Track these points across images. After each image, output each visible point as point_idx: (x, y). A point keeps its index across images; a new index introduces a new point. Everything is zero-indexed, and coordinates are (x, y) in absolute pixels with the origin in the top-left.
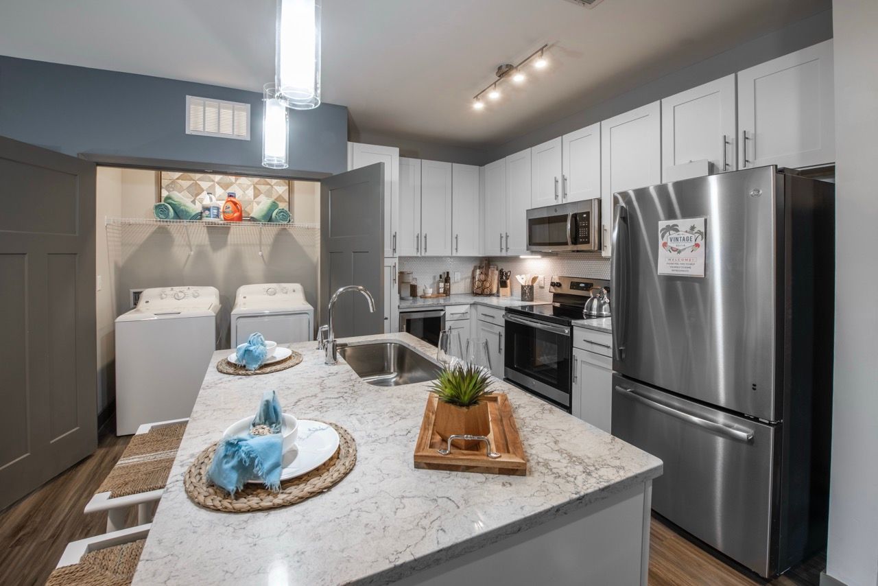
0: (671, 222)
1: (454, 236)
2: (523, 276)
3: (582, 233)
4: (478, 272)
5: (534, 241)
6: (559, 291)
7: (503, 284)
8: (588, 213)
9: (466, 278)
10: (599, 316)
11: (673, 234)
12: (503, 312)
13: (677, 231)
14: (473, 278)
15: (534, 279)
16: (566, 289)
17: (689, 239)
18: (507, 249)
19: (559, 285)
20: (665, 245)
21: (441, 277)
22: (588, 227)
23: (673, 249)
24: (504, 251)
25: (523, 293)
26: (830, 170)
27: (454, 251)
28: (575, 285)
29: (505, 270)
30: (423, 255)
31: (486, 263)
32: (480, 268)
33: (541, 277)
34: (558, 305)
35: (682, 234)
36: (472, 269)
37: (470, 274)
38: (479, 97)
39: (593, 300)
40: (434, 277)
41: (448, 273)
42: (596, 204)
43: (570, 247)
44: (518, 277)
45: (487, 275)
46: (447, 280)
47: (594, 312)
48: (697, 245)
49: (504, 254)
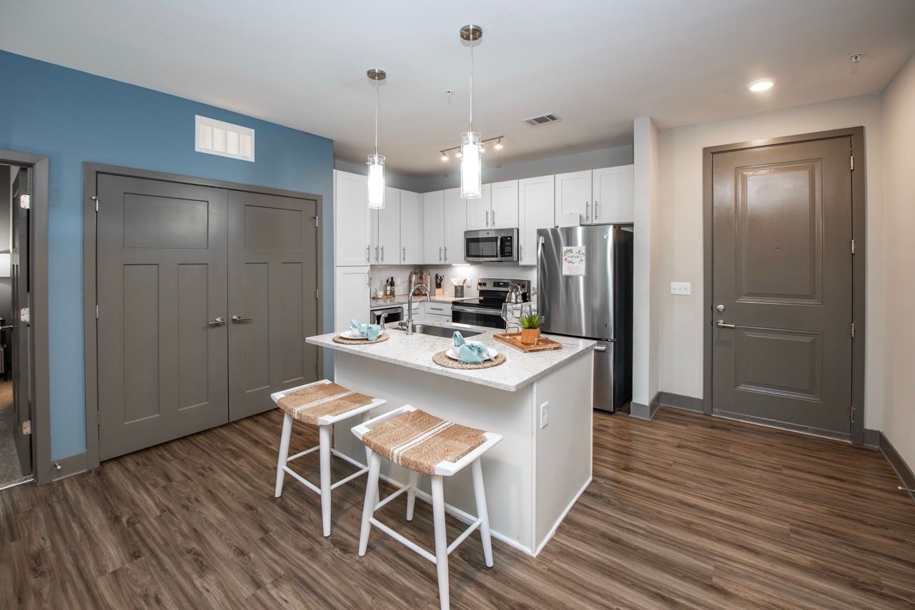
0: (569, 248)
1: (402, 248)
2: (455, 279)
3: (507, 249)
4: (414, 278)
5: (472, 253)
6: (484, 288)
7: (439, 286)
8: (511, 237)
9: (404, 282)
10: (517, 303)
11: (570, 254)
12: (451, 305)
13: (572, 252)
14: (410, 282)
15: (465, 281)
16: (490, 287)
17: (578, 257)
18: (446, 259)
19: (485, 284)
20: (566, 259)
21: (387, 281)
22: (511, 246)
23: (570, 262)
24: (443, 260)
25: (456, 292)
26: (631, 225)
27: (403, 260)
28: (497, 284)
29: (440, 275)
30: (380, 263)
31: (420, 270)
32: (415, 273)
33: (468, 279)
34: (482, 298)
35: (574, 254)
36: (408, 274)
37: (407, 279)
38: (445, 152)
39: (511, 293)
40: (381, 282)
41: (392, 278)
42: (515, 232)
43: (499, 258)
44: (452, 280)
45: (421, 278)
46: (392, 284)
47: (513, 301)
48: (582, 260)
49: (442, 262)
